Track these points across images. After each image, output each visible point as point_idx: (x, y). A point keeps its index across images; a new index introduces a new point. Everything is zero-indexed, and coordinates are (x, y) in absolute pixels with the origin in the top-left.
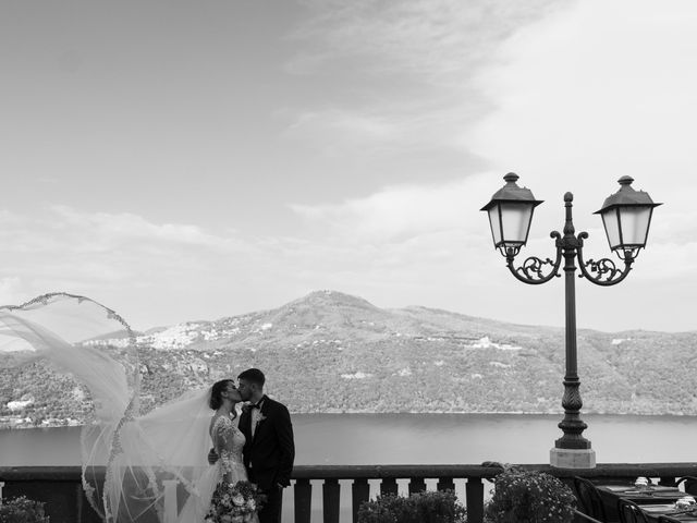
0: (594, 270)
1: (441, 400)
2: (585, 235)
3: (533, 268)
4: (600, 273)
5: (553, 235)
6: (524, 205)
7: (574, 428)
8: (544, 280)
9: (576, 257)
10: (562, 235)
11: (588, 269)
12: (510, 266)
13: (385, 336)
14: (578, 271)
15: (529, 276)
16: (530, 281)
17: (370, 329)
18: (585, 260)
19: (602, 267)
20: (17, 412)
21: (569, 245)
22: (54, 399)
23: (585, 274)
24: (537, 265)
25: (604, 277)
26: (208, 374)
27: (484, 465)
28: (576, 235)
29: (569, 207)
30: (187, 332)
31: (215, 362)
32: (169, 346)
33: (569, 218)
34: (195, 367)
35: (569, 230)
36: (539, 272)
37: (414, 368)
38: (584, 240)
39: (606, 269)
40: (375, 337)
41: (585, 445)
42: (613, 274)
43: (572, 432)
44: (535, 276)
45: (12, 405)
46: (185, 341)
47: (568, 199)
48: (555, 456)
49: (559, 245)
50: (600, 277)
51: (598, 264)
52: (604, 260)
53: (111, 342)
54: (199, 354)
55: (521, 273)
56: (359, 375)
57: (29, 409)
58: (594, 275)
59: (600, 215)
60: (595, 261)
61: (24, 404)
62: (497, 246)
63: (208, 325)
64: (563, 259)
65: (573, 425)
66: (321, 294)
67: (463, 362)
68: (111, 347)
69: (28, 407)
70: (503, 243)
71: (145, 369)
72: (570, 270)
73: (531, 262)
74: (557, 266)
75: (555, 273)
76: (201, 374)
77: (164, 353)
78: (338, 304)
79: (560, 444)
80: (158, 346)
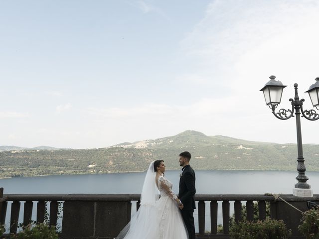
0: (307, 114)
1: (227, 165)
2: (303, 100)
3: (283, 113)
4: (310, 115)
5: (290, 100)
6: (279, 88)
7: (303, 180)
8: (287, 118)
9: (300, 109)
10: (294, 100)
11: (305, 114)
12: (273, 113)
13: (209, 145)
14: (301, 115)
15: (281, 116)
16: (282, 119)
17: (204, 142)
18: (304, 110)
19: (311, 113)
20: (91, 168)
21: (297, 104)
22: (103, 164)
23: (304, 116)
24: (285, 112)
25: (312, 117)
26: (152, 157)
27: (265, 195)
28: (300, 100)
29: (296, 89)
30: (146, 143)
31: (155, 153)
32: (140, 147)
33: (296, 93)
34: (148, 154)
35: (297, 98)
36: (285, 115)
37: (218, 155)
38: (303, 102)
39: (312, 114)
40: (206, 145)
41: (308, 187)
42: (315, 116)
43: (302, 181)
44: (284, 116)
45: (90, 166)
46: (145, 146)
47: (296, 86)
48: (296, 191)
49: (293, 104)
50: (310, 117)
51: (309, 112)
52: (312, 110)
53: (122, 146)
54: (149, 150)
55: (278, 115)
56: (201, 157)
57: (95, 168)
58: (308, 116)
59: (308, 93)
60: (308, 110)
61: (94, 166)
62: (267, 105)
63: (153, 141)
64: (295, 110)
65: (303, 178)
66: (189, 131)
67: (234, 153)
68: (122, 148)
69: (95, 167)
70: (271, 103)
71: (132, 155)
72: (298, 114)
73: (282, 111)
74: (292, 112)
75: (292, 116)
76: (150, 157)
77: (138, 150)
78: (194, 134)
79: (297, 186)
80: (137, 147)
